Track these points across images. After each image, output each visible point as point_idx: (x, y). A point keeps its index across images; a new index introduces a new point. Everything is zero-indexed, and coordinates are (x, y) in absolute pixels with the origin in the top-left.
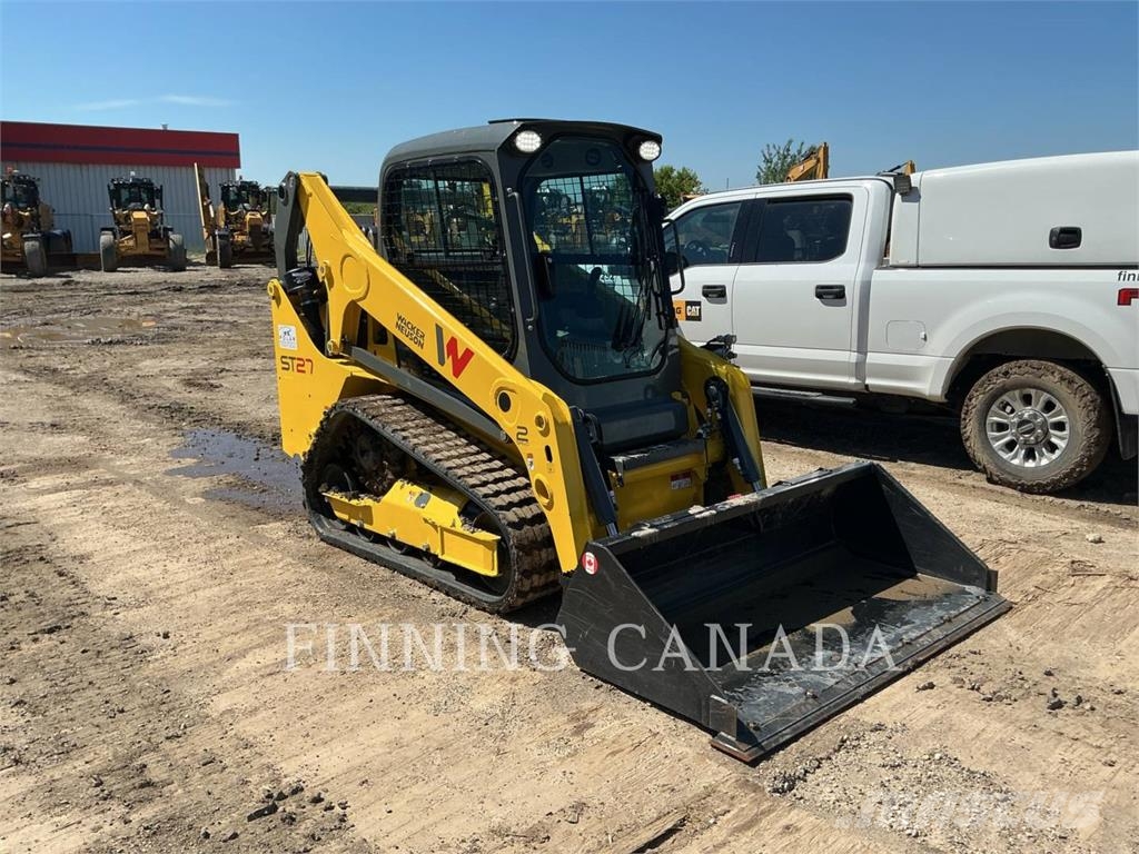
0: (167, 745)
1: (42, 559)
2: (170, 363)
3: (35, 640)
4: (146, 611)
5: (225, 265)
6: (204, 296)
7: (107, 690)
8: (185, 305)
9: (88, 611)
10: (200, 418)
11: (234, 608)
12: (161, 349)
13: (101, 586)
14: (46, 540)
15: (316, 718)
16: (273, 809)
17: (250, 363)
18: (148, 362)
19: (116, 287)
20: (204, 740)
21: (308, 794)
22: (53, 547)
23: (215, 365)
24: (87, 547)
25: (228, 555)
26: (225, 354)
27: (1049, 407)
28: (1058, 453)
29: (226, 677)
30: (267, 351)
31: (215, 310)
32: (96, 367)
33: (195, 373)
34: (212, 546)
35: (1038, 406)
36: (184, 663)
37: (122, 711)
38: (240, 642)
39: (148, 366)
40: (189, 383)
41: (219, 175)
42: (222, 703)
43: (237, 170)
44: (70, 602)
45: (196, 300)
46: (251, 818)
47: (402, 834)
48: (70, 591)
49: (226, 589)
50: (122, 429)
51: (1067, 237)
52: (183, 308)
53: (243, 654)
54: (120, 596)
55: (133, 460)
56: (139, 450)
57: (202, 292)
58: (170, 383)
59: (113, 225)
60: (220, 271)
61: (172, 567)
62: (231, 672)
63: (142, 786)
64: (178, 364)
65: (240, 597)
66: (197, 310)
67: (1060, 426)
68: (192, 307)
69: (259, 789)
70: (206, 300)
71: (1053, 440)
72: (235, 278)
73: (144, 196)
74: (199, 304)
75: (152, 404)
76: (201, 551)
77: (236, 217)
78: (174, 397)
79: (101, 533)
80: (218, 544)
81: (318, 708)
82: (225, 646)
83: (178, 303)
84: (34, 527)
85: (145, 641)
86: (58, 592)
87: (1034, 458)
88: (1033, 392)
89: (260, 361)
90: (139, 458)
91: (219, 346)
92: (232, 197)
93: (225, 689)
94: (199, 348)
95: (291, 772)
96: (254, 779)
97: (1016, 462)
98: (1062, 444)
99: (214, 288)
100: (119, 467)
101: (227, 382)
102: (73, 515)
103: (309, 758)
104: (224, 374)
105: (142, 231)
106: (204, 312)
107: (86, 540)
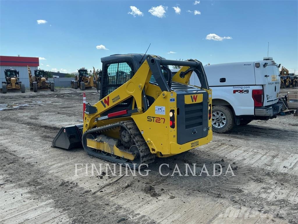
0: (41, 178)
1: (5, 152)
2: (25, 114)
3: (9, 165)
4: (31, 159)
5: (35, 91)
6: (31, 99)
7: (26, 171)
8: (26, 101)
9: (19, 160)
10: (35, 125)
11: (50, 158)
12: (22, 111)
13: (20, 156)
14: (5, 149)
15: (70, 173)
16: (63, 185)
17: (45, 114)
18: (20, 114)
19: (7, 97)
20: (48, 177)
21: (70, 182)
22: (7, 150)
23: (36, 114)
24: (16, 149)
25: (47, 149)
26: (39, 112)
27: (222, 115)
28: (224, 125)
29: (51, 168)
30: (49, 111)
31: (34, 102)
32: (6, 115)
33: (32, 116)
34: (43, 148)
35: (220, 115)
36: (41, 167)
37: (30, 174)
38: (53, 163)
39: (20, 115)
40: (31, 118)
41: (33, 68)
42: (51, 172)
43: (38, 67)
44: (14, 159)
45: (29, 100)
46: (59, 186)
47: (88, 186)
48: (14, 157)
49: (48, 155)
50: (17, 128)
51: (223, 80)
52: (26, 102)
53: (54, 165)
54: (25, 157)
55: (21, 133)
56: (23, 132)
57: (30, 98)
58: (26, 118)
59: (5, 81)
60: (34, 93)
61: (35, 152)
62: (52, 167)
63: (37, 183)
64: (27, 114)
65: (51, 156)
66: (30, 102)
67: (224, 119)
68: (28, 101)
69: (60, 182)
70: (32, 100)
71: (223, 122)
72: (38, 94)
73: (14, 74)
74: (30, 100)
75: (23, 122)
76: (41, 149)
77: (39, 79)
78: (28, 121)
79: (18, 147)
80: (45, 148)
81: (70, 171)
82: (50, 164)
83: (25, 101)
84: (2, 146)
85: (32, 164)
86: (11, 157)
87: (220, 126)
88: (219, 112)
89: (48, 113)
90: (23, 133)
91: (37, 110)
92: (37, 74)
93: (51, 170)
94: (32, 111)
95: (66, 180)
96: (59, 181)
97: (216, 127)
98: (225, 123)
99: (33, 97)
100: (19, 135)
101: (40, 118)
102: (10, 144)
103: (70, 178)
104: (39, 116)
105: (14, 82)
106: (32, 102)
107: (14, 148)
